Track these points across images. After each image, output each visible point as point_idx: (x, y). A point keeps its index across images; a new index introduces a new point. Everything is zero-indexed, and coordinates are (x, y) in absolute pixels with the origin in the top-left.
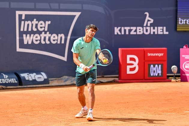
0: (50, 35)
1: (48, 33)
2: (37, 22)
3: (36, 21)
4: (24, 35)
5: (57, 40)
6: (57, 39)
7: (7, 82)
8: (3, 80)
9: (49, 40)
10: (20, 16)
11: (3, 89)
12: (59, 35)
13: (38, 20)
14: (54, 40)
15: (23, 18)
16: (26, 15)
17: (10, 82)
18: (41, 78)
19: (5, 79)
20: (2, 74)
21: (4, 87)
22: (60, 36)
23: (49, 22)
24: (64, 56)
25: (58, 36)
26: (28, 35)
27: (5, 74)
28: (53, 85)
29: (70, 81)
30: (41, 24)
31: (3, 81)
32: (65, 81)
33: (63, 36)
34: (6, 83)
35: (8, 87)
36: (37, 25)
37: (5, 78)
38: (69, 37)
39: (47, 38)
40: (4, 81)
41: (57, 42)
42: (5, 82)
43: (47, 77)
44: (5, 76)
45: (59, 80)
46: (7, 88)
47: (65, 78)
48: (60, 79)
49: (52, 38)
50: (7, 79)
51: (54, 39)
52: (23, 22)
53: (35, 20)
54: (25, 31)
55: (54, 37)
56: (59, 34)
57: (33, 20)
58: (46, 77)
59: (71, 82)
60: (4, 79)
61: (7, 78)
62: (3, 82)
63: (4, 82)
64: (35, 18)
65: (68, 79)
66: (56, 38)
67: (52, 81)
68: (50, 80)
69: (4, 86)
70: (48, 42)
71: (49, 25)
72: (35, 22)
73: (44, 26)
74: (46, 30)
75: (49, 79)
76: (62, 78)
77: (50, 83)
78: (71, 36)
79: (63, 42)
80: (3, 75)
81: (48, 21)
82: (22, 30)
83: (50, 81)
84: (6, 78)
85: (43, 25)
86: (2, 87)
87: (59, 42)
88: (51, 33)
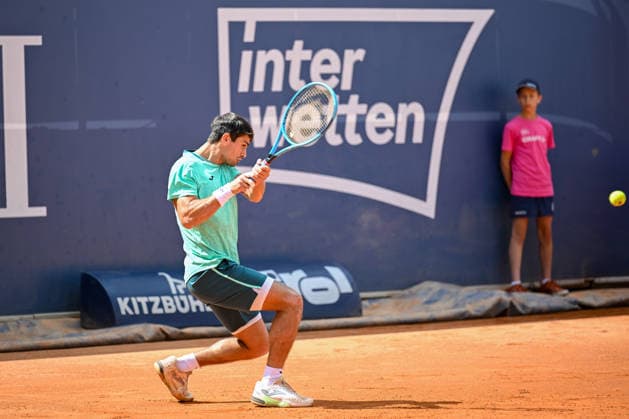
0: (363, 108)
1: (354, 98)
2: (307, 55)
3: (305, 47)
4: (254, 111)
5: (394, 130)
6: (392, 125)
7: (185, 310)
8: (164, 299)
9: (360, 127)
10: (237, 28)
11: (168, 338)
12: (402, 107)
13: (313, 46)
14: (380, 130)
15: (249, 36)
16: (260, 26)
17: (194, 310)
18: (326, 289)
19: (176, 298)
20: (160, 274)
21: (169, 330)
22: (405, 110)
23: (360, 54)
24: (423, 197)
25: (396, 111)
26: (271, 110)
27: (172, 276)
28: (377, 319)
29: (450, 303)
30: (326, 62)
31: (165, 304)
32: (429, 302)
33: (417, 110)
34: (177, 311)
35: (188, 330)
36: (306, 66)
37: (174, 291)
38: (443, 117)
39: (351, 121)
40: (171, 304)
41: (393, 139)
42: (173, 310)
43: (352, 285)
44: (176, 284)
45: (403, 296)
46: (182, 333)
47: (430, 289)
48: (406, 292)
49: (372, 121)
50: (184, 298)
51: (381, 123)
52: (247, 56)
53: (299, 44)
54: (258, 93)
55: (381, 116)
56: (403, 102)
57: (291, 47)
58: (347, 288)
59: (456, 306)
60: (169, 298)
61: (182, 291)
62: (168, 311)
63: (170, 307)
64: (299, 39)
65: (441, 293)
66: (389, 119)
67: (375, 304)
68: (364, 299)
69: (171, 326)
70: (354, 139)
71: (357, 64)
72: (298, 53)
73: (338, 71)
74: (346, 85)
75: (363, 295)
76: (414, 289)
77: (364, 312)
78: (453, 109)
79: (418, 138)
80: (165, 278)
81: (355, 49)
82: (243, 87)
83: (365, 303)
84: (178, 294)
85: (334, 68)
86: (163, 332)
87: (401, 139)
88: (368, 100)
